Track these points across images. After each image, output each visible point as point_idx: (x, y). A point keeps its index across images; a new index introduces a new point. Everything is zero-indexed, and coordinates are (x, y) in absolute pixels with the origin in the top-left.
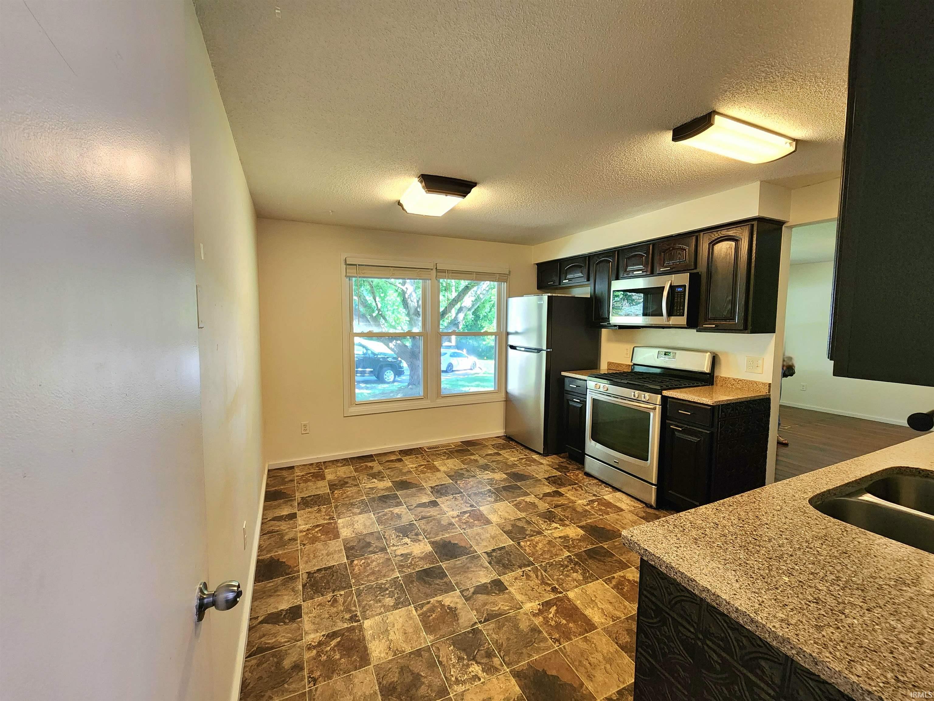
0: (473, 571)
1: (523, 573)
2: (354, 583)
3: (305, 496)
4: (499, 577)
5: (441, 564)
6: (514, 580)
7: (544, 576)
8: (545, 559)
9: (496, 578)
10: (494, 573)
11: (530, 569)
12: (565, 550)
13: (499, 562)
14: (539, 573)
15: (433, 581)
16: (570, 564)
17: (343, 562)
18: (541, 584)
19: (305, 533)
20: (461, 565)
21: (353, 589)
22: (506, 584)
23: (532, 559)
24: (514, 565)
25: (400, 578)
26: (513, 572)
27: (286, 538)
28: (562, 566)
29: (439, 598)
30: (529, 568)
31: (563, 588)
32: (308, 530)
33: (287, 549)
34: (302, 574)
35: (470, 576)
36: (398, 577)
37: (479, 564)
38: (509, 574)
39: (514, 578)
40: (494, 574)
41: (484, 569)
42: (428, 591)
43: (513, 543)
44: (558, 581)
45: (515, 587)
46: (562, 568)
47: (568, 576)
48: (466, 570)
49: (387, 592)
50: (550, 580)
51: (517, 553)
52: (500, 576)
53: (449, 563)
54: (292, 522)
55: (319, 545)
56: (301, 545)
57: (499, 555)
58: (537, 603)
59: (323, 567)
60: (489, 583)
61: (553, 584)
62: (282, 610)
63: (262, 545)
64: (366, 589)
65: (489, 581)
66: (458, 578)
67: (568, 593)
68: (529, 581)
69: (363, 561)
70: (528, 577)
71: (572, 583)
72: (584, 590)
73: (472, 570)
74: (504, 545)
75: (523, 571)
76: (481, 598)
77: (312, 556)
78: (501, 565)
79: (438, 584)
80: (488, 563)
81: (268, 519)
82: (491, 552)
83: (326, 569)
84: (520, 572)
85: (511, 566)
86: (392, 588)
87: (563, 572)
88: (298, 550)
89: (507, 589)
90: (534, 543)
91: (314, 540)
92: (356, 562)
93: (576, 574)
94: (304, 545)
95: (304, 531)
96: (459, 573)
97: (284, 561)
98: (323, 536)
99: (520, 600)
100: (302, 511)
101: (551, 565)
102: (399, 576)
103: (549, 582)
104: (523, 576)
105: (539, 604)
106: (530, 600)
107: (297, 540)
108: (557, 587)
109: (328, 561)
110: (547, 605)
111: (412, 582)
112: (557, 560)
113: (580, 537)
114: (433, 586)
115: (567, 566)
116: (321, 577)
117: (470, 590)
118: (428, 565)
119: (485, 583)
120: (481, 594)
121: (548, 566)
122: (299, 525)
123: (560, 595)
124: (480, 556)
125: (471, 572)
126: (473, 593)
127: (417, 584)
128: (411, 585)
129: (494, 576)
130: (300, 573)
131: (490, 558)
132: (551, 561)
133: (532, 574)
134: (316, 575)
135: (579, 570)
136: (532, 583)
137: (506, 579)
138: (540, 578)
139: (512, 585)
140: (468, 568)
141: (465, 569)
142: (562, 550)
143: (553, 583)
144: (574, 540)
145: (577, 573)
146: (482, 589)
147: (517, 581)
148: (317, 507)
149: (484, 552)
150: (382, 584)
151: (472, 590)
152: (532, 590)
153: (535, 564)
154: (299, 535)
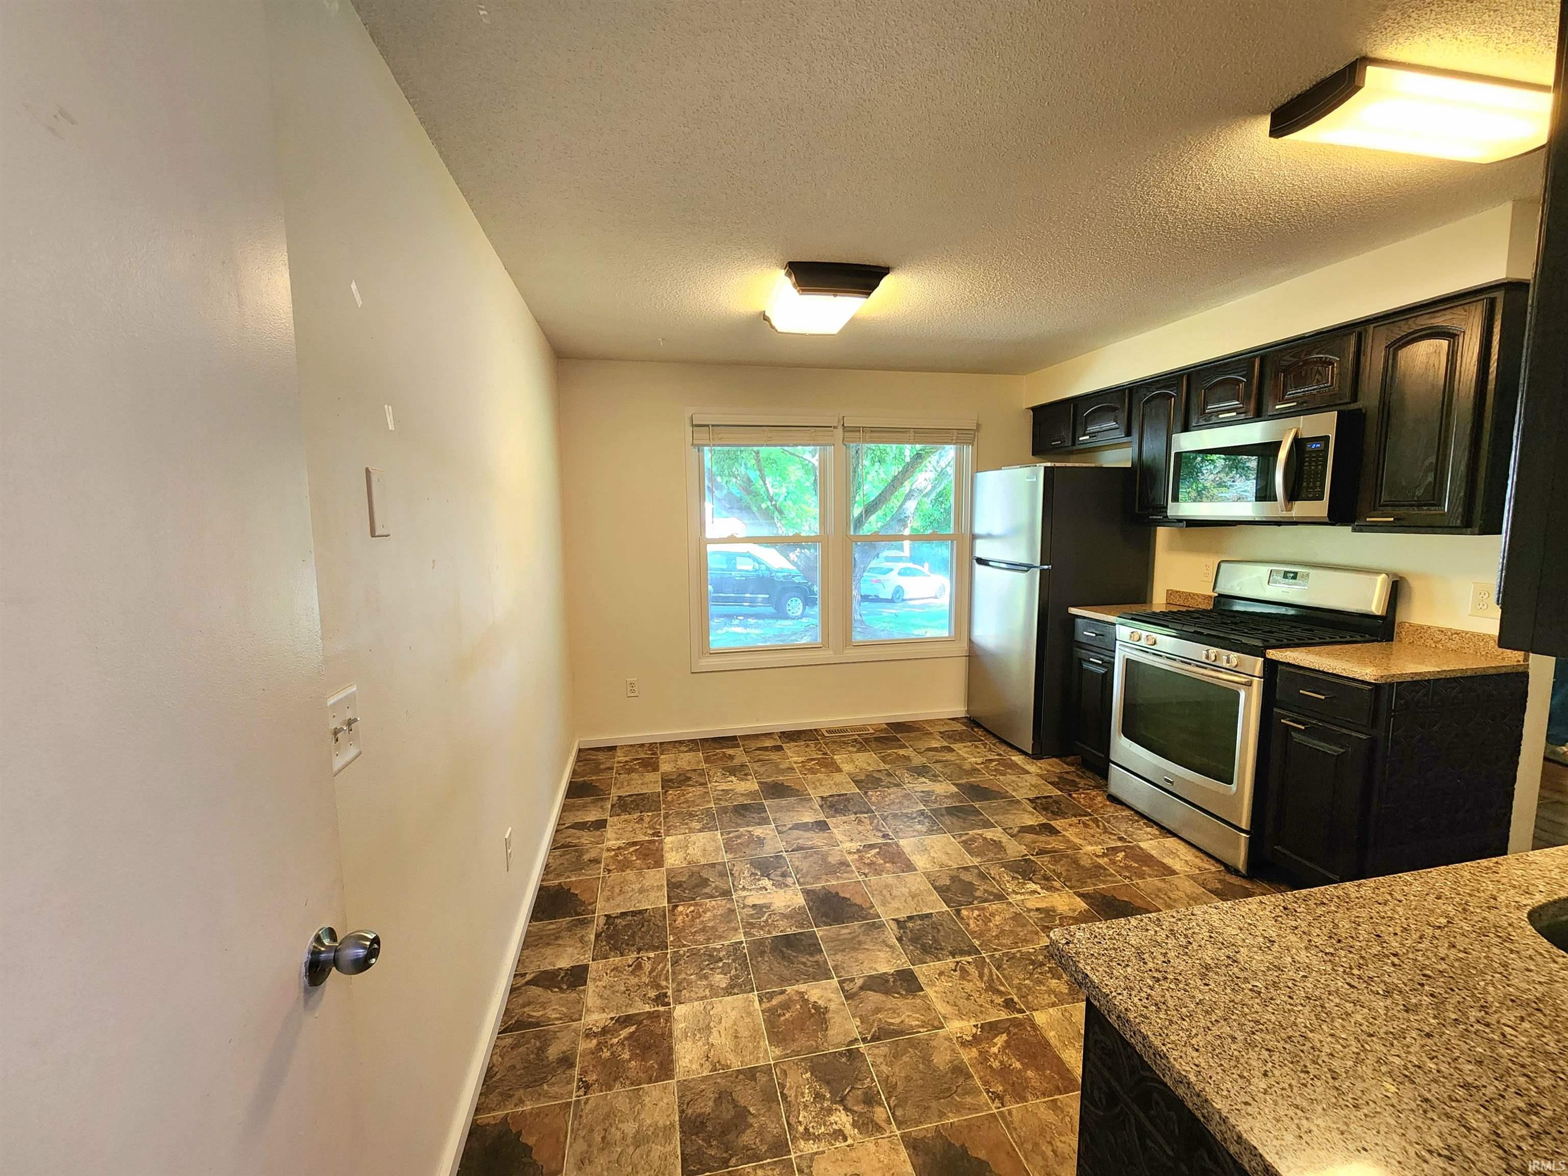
0: (868, 950)
1: (956, 966)
2: (671, 942)
3: (624, 794)
4: (912, 967)
5: (815, 929)
6: (937, 976)
7: (995, 977)
8: (1003, 945)
9: (905, 967)
10: (904, 958)
11: (971, 960)
12: (1043, 934)
13: (915, 940)
14: (986, 971)
15: (798, 957)
16: (1049, 960)
17: (661, 906)
18: (986, 990)
19: (613, 853)
20: (849, 936)
21: (669, 951)
22: (922, 980)
23: (978, 943)
24: (942, 949)
25: (744, 944)
26: (939, 961)
27: (586, 857)
28: (1033, 962)
29: (802, 987)
30: (969, 959)
31: (1026, 1003)
32: (619, 848)
33: (584, 874)
34: (599, 917)
35: (861, 956)
36: (742, 942)
37: (881, 940)
38: (931, 964)
39: (938, 971)
40: (903, 961)
41: (888, 949)
42: (786, 973)
43: (949, 909)
44: (1019, 989)
45: (937, 989)
46: (1031, 967)
47: (1040, 982)
48: (857, 946)
49: (721, 964)
50: (1003, 985)
51: (953, 929)
52: (913, 965)
53: (829, 930)
54: (599, 833)
55: (630, 874)
56: (604, 871)
57: (918, 927)
58: (973, 1022)
59: (631, 910)
60: (892, 974)
61: (1010, 994)
62: (560, 969)
63: (550, 865)
64: (688, 954)
65: (892, 971)
66: (839, 957)
67: (1034, 1013)
68: (965, 982)
69: (692, 908)
70: (964, 974)
71: (1046, 996)
72: (1067, 1014)
73: (867, 947)
74: (931, 912)
75: (958, 963)
76: (874, 998)
77: (617, 890)
78: (919, 946)
79: (804, 964)
80: (897, 939)
81: (566, 825)
82: (905, 921)
83: (634, 914)
84: (950, 962)
85: (937, 949)
86: (728, 958)
87: (1031, 974)
88: (599, 878)
89: (922, 990)
90: (988, 915)
91: (624, 865)
92: (680, 908)
93: (1057, 981)
94: (609, 871)
95: (613, 850)
96: (844, 950)
97: (576, 892)
98: (638, 861)
99: (943, 1012)
100: (616, 818)
101: (1012, 958)
102: (744, 940)
103: (1002, 988)
104: (955, 970)
105: (976, 1026)
106: (961, 1015)
107: (600, 862)
108: (1016, 999)
109: (640, 902)
110: (991, 1029)
111: (762, 953)
112: (1024, 950)
113: (1077, 913)
114: (795, 965)
115: (1042, 964)
116: (625, 926)
117: (856, 981)
118: (794, 928)
119: (885, 973)
120: (875, 991)
121: (1005, 958)
122: (608, 840)
123: (1020, 1016)
124: (884, 925)
125: (863, 951)
126: (862, 988)
127: (769, 958)
128: (760, 959)
129: (903, 963)
130: (596, 915)
131: (902, 931)
132: (1013, 951)
133: (972, 970)
134: (618, 921)
135: (1064, 975)
136: (969, 986)
137: (922, 972)
138: (985, 978)
139: (932, 984)
140: (860, 943)
141: (853, 945)
142: (1037, 933)
143: (1010, 990)
144: (1066, 918)
145: (1059, 979)
146: (877, 984)
147: (942, 977)
148: (639, 814)
149: (893, 919)
150: (715, 949)
151: (859, 982)
152: (968, 999)
153: (982, 952)
154: (605, 854)
